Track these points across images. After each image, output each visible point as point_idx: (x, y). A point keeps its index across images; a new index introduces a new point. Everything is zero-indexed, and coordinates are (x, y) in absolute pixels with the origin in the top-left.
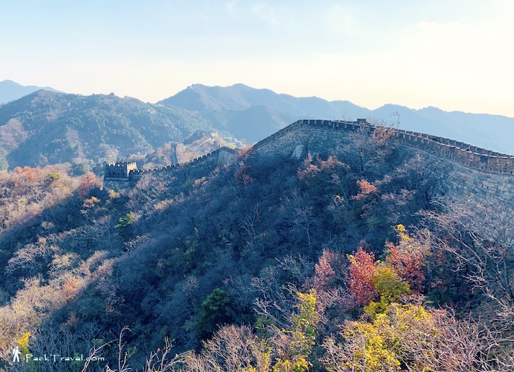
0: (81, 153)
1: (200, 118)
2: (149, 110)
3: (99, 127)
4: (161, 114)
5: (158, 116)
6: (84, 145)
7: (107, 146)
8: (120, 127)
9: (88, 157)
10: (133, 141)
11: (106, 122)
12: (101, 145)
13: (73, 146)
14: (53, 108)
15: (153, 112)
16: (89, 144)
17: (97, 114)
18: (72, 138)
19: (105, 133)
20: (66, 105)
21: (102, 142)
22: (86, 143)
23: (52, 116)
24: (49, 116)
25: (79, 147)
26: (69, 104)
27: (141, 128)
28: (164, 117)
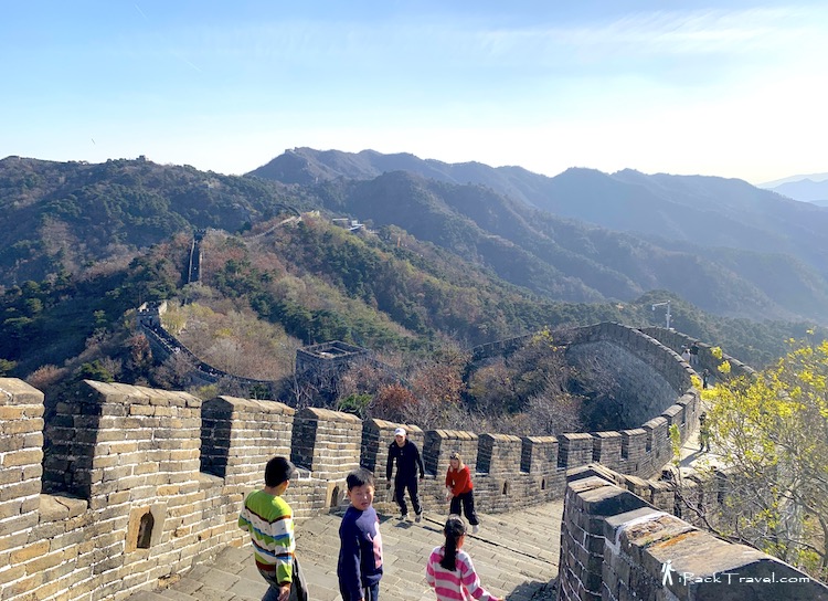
1: (303, 194)
2: (206, 182)
3: (110, 213)
4: (228, 188)
5: (224, 190)
6: (76, 250)
7: (121, 247)
8: (150, 212)
11: (123, 206)
12: (111, 246)
13: (53, 251)
14: (31, 187)
16: (88, 247)
17: (108, 191)
18: (55, 236)
19: (121, 224)
20: (57, 181)
21: (113, 241)
22: (83, 246)
23: (26, 200)
24: (20, 200)
25: (67, 252)
26: (62, 179)
27: (191, 213)
28: (232, 192)
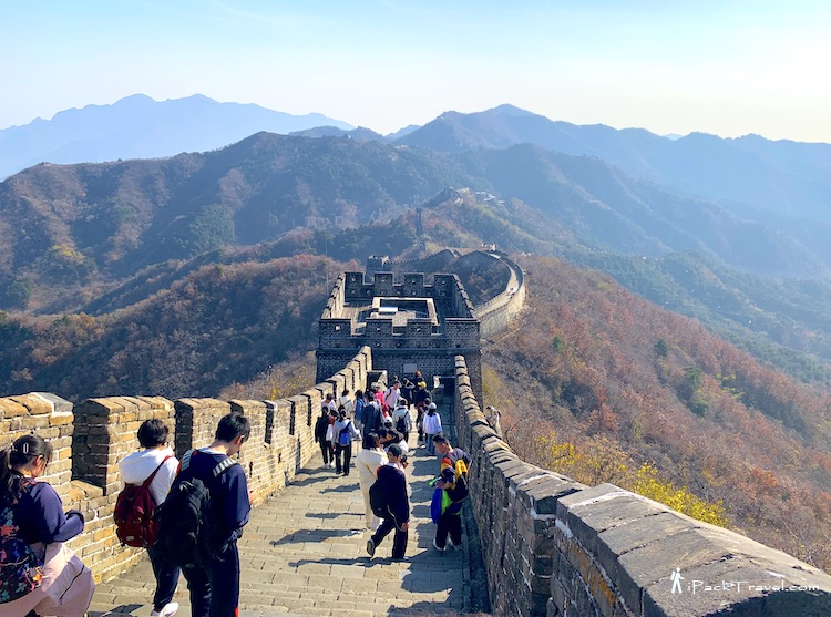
0: (314, 211)
3: (333, 178)
4: (405, 161)
5: (402, 162)
6: (317, 201)
7: (343, 201)
8: (357, 178)
9: (323, 215)
10: (373, 194)
11: (341, 172)
12: (337, 200)
13: (305, 202)
14: (278, 155)
15: (395, 158)
16: (322, 200)
17: (330, 162)
18: (304, 193)
19: (341, 185)
20: (293, 151)
21: (336, 196)
22: (320, 199)
23: (278, 164)
24: (275, 165)
25: (312, 203)
26: (296, 150)
27: (382, 179)
